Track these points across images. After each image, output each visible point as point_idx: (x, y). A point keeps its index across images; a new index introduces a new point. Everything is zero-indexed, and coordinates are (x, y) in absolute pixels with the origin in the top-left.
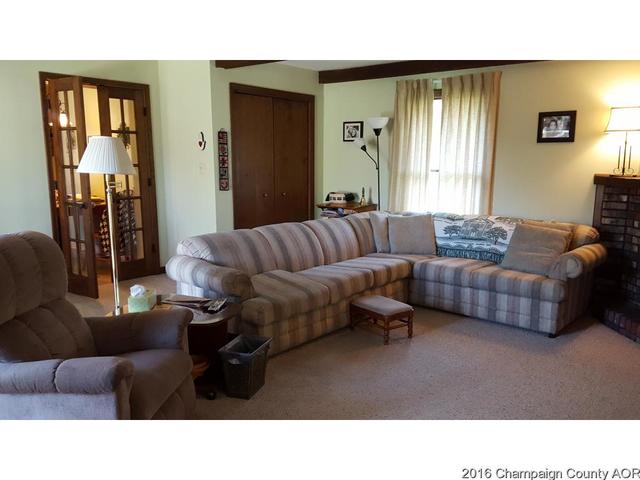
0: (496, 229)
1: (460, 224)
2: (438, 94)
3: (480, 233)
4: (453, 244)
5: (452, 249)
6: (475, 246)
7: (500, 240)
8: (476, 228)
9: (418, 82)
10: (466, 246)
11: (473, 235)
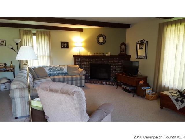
0: (61, 68)
1: (51, 68)
2: (34, 34)
3: (58, 69)
4: (52, 73)
5: (52, 74)
6: (58, 72)
7: (63, 70)
8: (56, 68)
9: (28, 30)
10: (56, 73)
11: (56, 70)
